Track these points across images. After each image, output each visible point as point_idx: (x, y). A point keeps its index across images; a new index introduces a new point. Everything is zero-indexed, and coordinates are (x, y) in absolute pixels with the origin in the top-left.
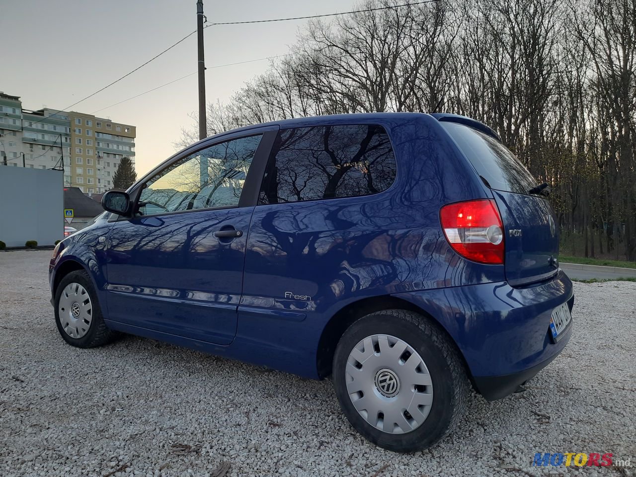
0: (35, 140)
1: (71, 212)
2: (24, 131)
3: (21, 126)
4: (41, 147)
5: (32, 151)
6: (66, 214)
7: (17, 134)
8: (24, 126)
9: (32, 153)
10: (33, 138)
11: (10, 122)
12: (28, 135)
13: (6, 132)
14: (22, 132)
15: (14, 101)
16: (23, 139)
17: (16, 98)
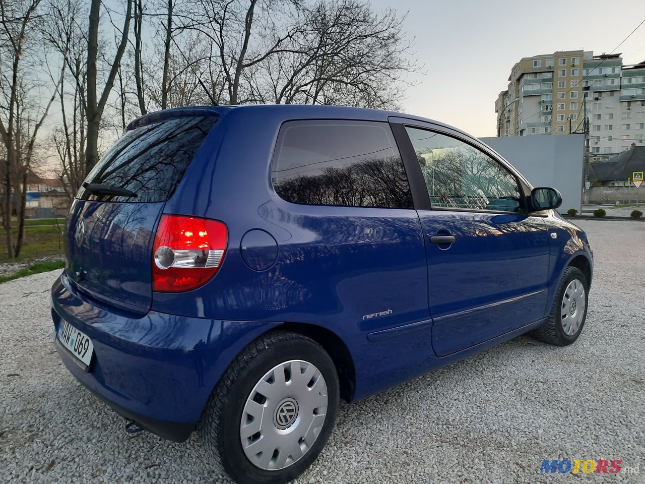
0: (633, 97)
1: (641, 174)
2: (622, 89)
3: (619, 85)
4: (640, 103)
5: (629, 109)
6: (635, 177)
7: (615, 94)
8: (622, 84)
9: (629, 111)
10: (630, 95)
11: (609, 82)
12: (626, 93)
13: (603, 95)
14: (620, 91)
15: (614, 59)
16: (620, 98)
17: (617, 56)
